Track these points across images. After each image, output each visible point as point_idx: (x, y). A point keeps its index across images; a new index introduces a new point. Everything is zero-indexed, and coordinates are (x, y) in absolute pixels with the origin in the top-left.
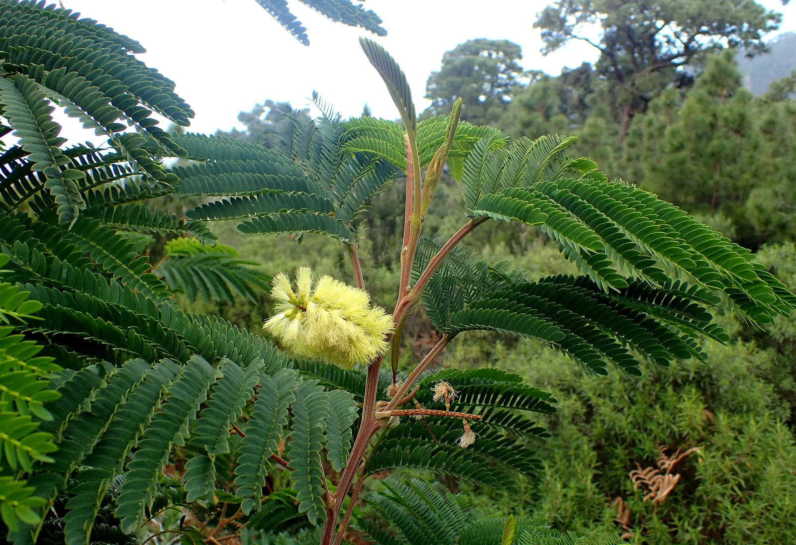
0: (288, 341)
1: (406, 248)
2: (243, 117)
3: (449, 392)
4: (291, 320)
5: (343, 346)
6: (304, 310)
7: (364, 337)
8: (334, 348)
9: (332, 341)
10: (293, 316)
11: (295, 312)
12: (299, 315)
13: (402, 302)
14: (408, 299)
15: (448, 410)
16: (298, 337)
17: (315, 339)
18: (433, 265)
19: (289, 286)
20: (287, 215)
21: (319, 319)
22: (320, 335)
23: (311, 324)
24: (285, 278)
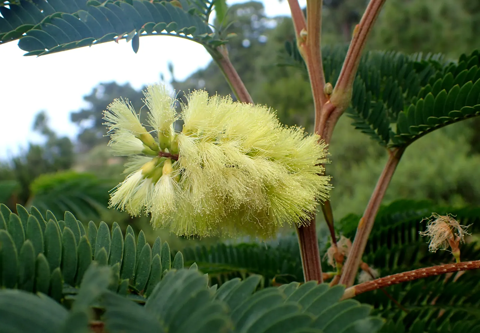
0: (160, 217)
1: (303, 32)
2: (87, 98)
3: (454, 231)
4: (156, 181)
5: (258, 201)
6: (174, 157)
7: (288, 177)
8: (243, 209)
9: (239, 196)
10: (158, 172)
11: (159, 166)
12: (168, 166)
13: (324, 111)
14: (334, 104)
15: (458, 261)
16: (177, 204)
17: (207, 201)
18: (361, 37)
19: (135, 120)
20: (102, 9)
21: (206, 163)
22: (215, 190)
23: (194, 175)
24: (124, 106)
